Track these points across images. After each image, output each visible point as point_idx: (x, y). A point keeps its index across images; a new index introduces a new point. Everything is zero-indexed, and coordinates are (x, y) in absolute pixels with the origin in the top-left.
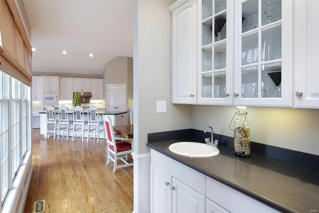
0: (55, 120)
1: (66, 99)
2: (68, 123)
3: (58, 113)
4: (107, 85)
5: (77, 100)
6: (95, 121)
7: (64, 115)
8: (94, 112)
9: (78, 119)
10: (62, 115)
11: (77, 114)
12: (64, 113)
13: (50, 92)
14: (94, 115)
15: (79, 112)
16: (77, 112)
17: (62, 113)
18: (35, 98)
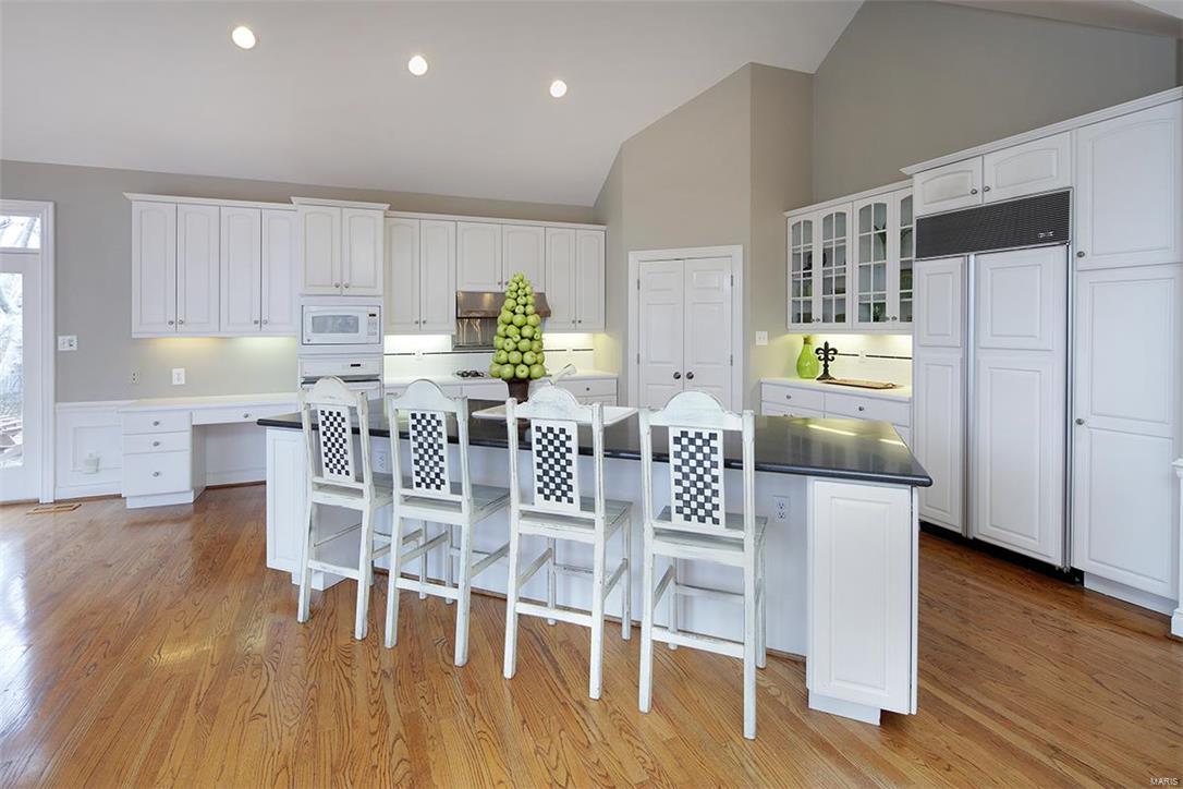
0: (366, 487)
1: (420, 326)
3: (387, 433)
4: (631, 254)
6: (707, 527)
7: (436, 458)
8: (706, 450)
9: (547, 492)
10: (415, 450)
11: (545, 454)
12: (435, 434)
13: (337, 291)
14: (707, 478)
15: (556, 437)
16: (545, 435)
17: (420, 439)
18: (260, 322)
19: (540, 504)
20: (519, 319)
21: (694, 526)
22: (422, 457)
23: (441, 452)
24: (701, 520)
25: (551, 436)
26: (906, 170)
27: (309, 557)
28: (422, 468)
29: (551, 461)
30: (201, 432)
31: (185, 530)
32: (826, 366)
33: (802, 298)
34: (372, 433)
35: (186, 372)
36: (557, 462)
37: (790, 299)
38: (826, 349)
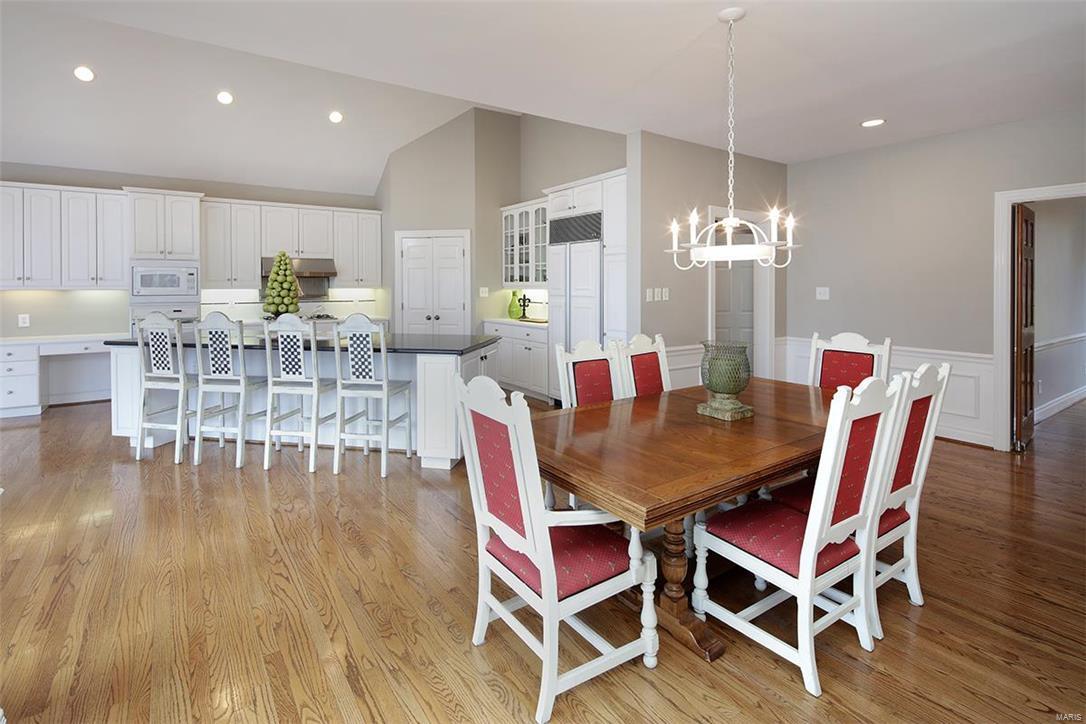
0: (181, 376)
1: (232, 282)
2: (241, 389)
3: (194, 346)
4: (396, 233)
5: (283, 289)
6: (367, 381)
7: (225, 356)
8: (365, 342)
9: (288, 370)
10: (212, 352)
11: (286, 350)
12: (224, 343)
13: (162, 256)
14: (366, 356)
15: (292, 340)
16: (285, 340)
17: (215, 346)
18: (96, 279)
19: (284, 377)
20: (280, 279)
21: (361, 381)
22: (216, 356)
23: (227, 353)
24: (364, 377)
25: (289, 340)
26: (545, 191)
27: (144, 421)
28: (216, 362)
29: (289, 353)
30: (46, 361)
31: (37, 431)
32: (524, 310)
33: (510, 266)
34: (185, 345)
35: (30, 317)
36: (292, 353)
37: (504, 266)
38: (524, 299)
